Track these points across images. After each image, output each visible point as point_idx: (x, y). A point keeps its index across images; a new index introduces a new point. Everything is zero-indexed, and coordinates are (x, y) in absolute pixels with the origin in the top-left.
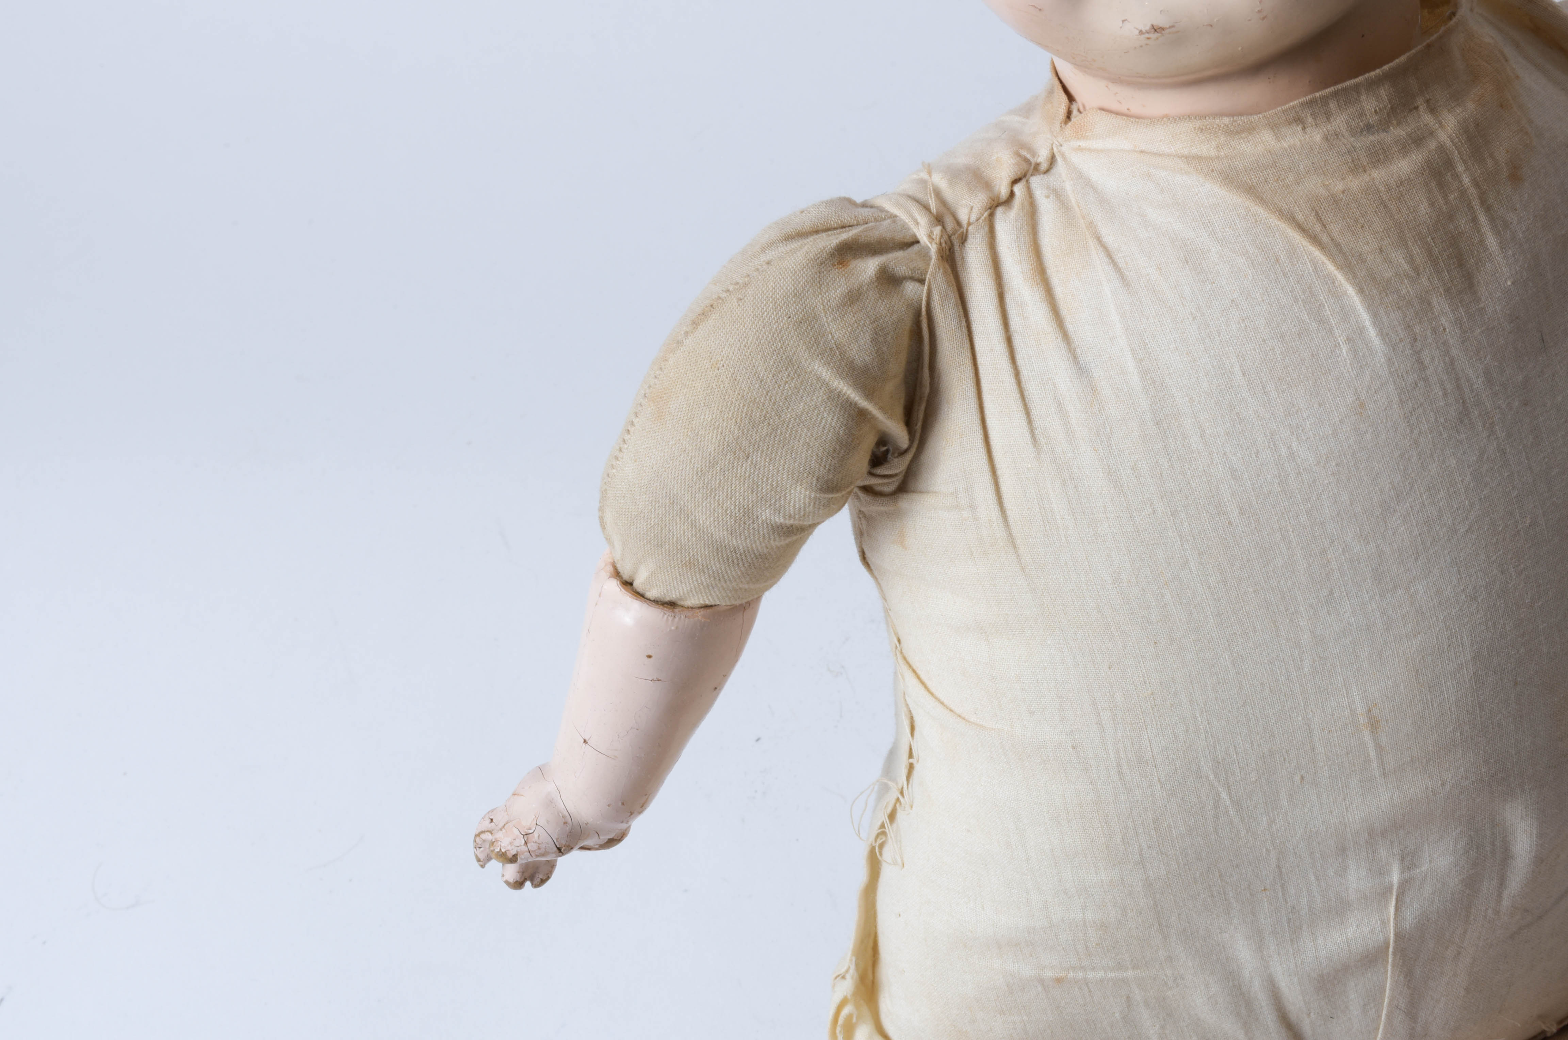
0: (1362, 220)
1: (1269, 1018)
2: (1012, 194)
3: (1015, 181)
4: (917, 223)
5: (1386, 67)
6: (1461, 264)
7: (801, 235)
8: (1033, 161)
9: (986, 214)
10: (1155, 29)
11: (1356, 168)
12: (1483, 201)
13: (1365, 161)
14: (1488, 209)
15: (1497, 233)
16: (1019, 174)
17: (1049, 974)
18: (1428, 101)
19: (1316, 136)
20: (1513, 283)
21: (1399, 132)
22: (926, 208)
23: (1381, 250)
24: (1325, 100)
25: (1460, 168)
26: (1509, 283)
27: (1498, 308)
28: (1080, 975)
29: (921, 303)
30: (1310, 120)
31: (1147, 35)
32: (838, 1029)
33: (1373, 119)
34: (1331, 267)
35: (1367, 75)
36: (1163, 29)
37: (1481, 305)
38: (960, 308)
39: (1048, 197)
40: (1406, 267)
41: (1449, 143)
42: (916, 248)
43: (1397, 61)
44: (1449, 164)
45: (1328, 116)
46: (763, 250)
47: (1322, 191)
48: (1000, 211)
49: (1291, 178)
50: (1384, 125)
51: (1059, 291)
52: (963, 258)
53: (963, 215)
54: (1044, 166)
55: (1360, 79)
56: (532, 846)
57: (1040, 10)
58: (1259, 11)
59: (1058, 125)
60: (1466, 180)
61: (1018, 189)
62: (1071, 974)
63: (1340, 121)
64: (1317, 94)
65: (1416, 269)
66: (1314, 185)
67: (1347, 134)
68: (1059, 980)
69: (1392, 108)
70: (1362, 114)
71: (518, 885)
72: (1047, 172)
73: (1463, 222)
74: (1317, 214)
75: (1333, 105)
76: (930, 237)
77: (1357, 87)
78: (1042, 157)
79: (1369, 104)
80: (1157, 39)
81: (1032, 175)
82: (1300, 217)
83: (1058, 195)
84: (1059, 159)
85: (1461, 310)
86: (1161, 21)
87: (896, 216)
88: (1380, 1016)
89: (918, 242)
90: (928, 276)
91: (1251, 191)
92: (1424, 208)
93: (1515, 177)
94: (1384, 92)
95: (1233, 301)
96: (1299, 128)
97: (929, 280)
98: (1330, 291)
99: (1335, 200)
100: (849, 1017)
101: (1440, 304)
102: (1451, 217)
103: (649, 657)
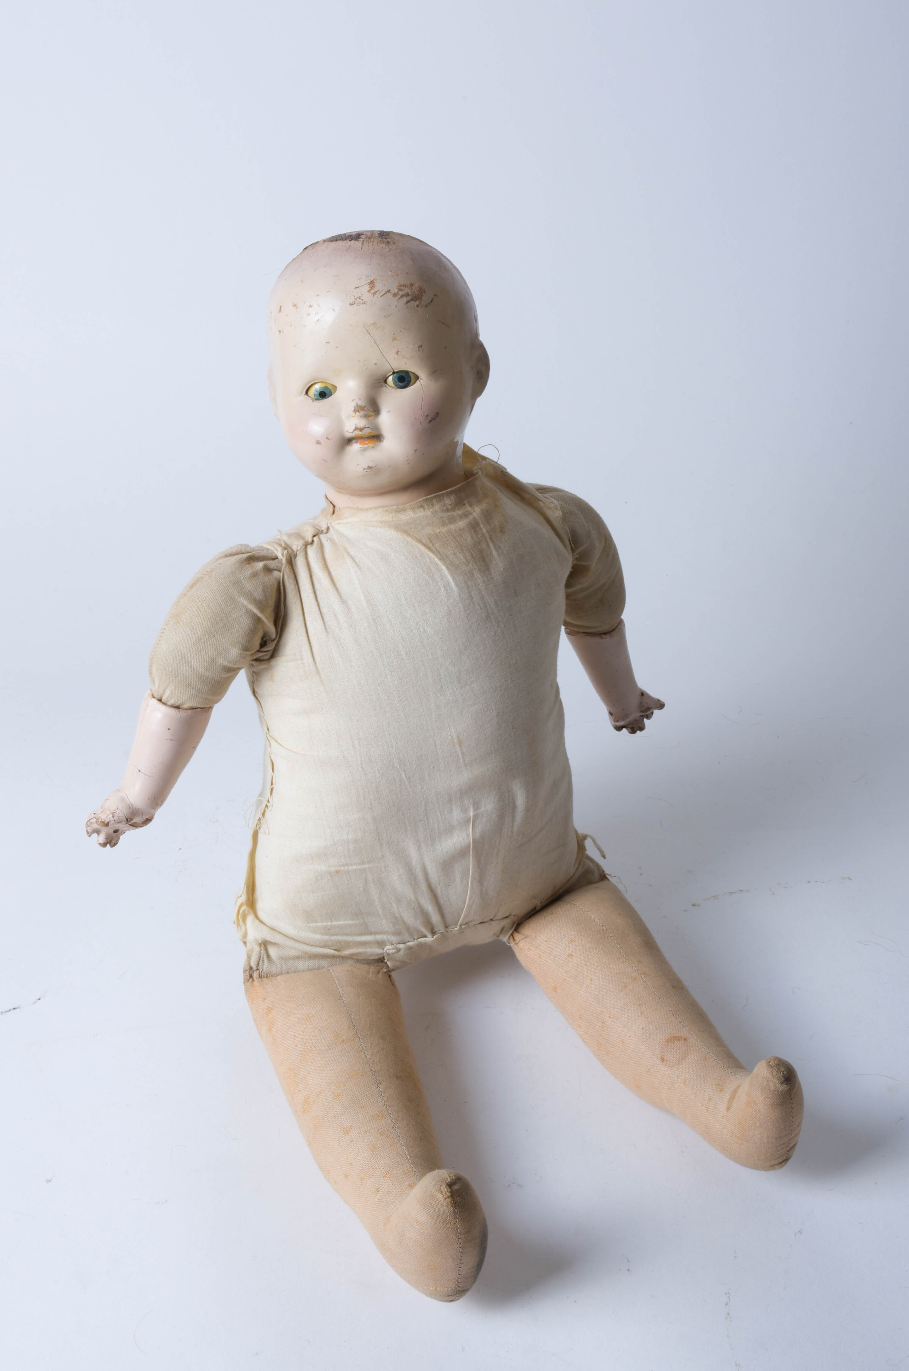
0: (447, 543)
1: (423, 886)
2: (313, 541)
3: (314, 536)
4: (277, 550)
5: (453, 488)
6: (484, 560)
7: (232, 555)
8: (320, 530)
9: (304, 547)
10: (369, 468)
11: (444, 524)
12: (491, 539)
13: (447, 521)
14: (493, 541)
15: (497, 550)
16: (316, 533)
17: (333, 869)
18: (469, 502)
19: (429, 512)
20: (504, 569)
21: (459, 512)
22: (281, 545)
23: (454, 554)
24: (431, 499)
25: (482, 526)
26: (502, 569)
27: (498, 578)
28: (346, 868)
29: (280, 579)
30: (426, 507)
31: (366, 470)
32: (240, 917)
33: (449, 507)
34: (436, 559)
35: (446, 490)
36: (372, 467)
37: (492, 576)
38: (295, 581)
39: (327, 541)
40: (464, 560)
41: (477, 517)
42: (276, 560)
43: (457, 486)
44: (478, 524)
45: (433, 505)
46: (217, 560)
47: (432, 532)
48: (309, 547)
49: (420, 527)
50: (453, 509)
51: (333, 573)
52: (295, 563)
53: (295, 548)
54: (325, 531)
55: (444, 492)
56: (116, 818)
57: (326, 461)
58: (407, 461)
59: (329, 515)
60: (484, 531)
61: (315, 539)
62: (342, 868)
63: (437, 507)
64: (428, 497)
65: (468, 561)
66: (428, 530)
67: (440, 512)
68: (337, 872)
69: (456, 503)
70: (445, 505)
71: (104, 845)
72: (326, 533)
73: (484, 545)
74: (430, 540)
75: (434, 501)
76: (283, 555)
77: (443, 494)
78: (324, 528)
79: (448, 501)
80: (370, 471)
81: (320, 534)
82: (424, 541)
83: (331, 540)
84: (331, 528)
85: (485, 577)
86: (371, 464)
87: (268, 549)
88: (468, 884)
89: (277, 558)
90: (282, 569)
91: (406, 532)
92: (469, 539)
93: (502, 531)
94: (453, 497)
95: (400, 572)
96: (422, 509)
97: (283, 571)
98: (436, 569)
99: (437, 535)
100: (244, 911)
101: (477, 575)
102: (479, 543)
103: (169, 729)
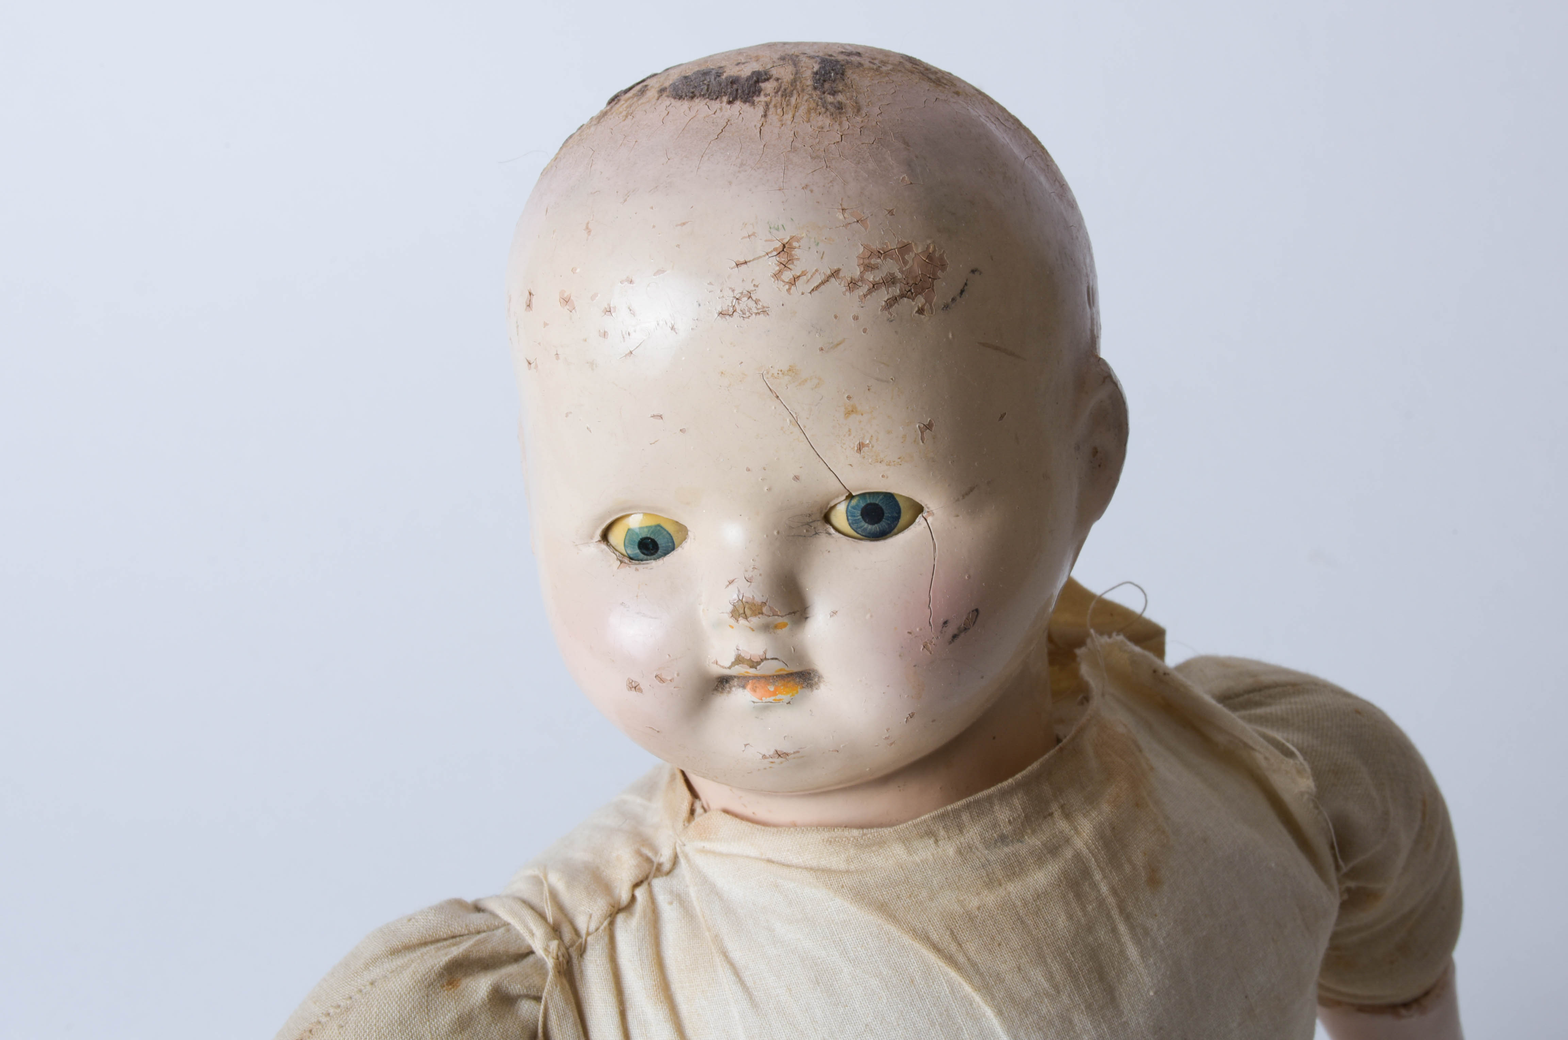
0: (998, 938)
2: (633, 898)
3: (637, 885)
4: (532, 934)
5: (1019, 776)
6: (1102, 976)
7: (409, 948)
8: (656, 860)
9: (606, 923)
10: (779, 754)
11: (991, 883)
12: (1122, 910)
13: (1000, 874)
14: (1128, 918)
15: (1138, 942)
16: (641, 877)
18: (1062, 807)
19: (949, 849)
20: (1155, 993)
21: (1034, 841)
22: (542, 916)
23: (1019, 969)
24: (957, 813)
25: (1098, 876)
26: (1151, 993)
27: (1141, 1020)
29: (538, 1024)
30: (942, 833)
31: (771, 760)
33: (1007, 830)
34: (968, 988)
35: (999, 786)
36: (787, 754)
37: (1124, 1019)
38: (580, 1027)
39: (671, 903)
40: (1046, 985)
41: (1085, 851)
42: (531, 959)
43: (1030, 768)
44: (1086, 873)
45: (961, 829)
46: (367, 966)
47: (957, 908)
48: (620, 918)
49: (924, 894)
50: (1018, 835)
51: (684, 1009)
52: (582, 972)
53: (582, 923)
54: (667, 867)
55: (992, 790)
57: (658, 732)
58: (886, 738)
59: (680, 825)
60: (1104, 889)
61: (640, 893)
63: (973, 833)
64: (949, 808)
65: (1056, 987)
66: (948, 901)
67: (980, 846)
69: (1026, 817)
70: (995, 825)
72: (669, 873)
73: (1102, 934)
74: (952, 933)
75: (965, 817)
76: (546, 950)
77: (989, 799)
78: (665, 857)
79: (1003, 814)
80: (781, 763)
81: (655, 876)
82: (935, 937)
83: (681, 900)
84: (682, 861)
85: (1103, 1026)
86: (784, 747)
87: (509, 924)
89: (534, 953)
90: (544, 995)
91: (883, 908)
92: (1062, 922)
93: (1154, 881)
94: (1016, 801)
95: (867, 1025)
96: (932, 841)
97: (546, 998)
98: (968, 1013)
99: (971, 918)
101: (1082, 1021)
102: (1090, 929)
